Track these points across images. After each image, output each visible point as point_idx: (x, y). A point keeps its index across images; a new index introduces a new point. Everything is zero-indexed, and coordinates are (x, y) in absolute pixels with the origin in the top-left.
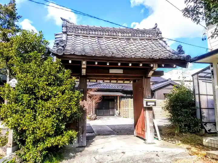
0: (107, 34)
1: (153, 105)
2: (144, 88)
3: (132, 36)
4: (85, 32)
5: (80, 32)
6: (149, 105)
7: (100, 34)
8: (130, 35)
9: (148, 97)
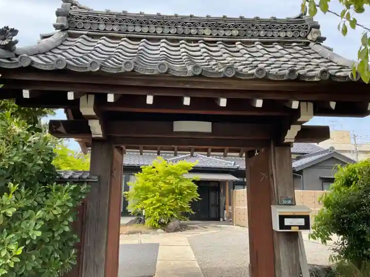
0: (173, 31)
1: (301, 227)
2: (272, 175)
3: (238, 35)
4: (116, 28)
5: (102, 27)
6: (289, 227)
7: (155, 32)
8: (235, 32)
9: (285, 202)
